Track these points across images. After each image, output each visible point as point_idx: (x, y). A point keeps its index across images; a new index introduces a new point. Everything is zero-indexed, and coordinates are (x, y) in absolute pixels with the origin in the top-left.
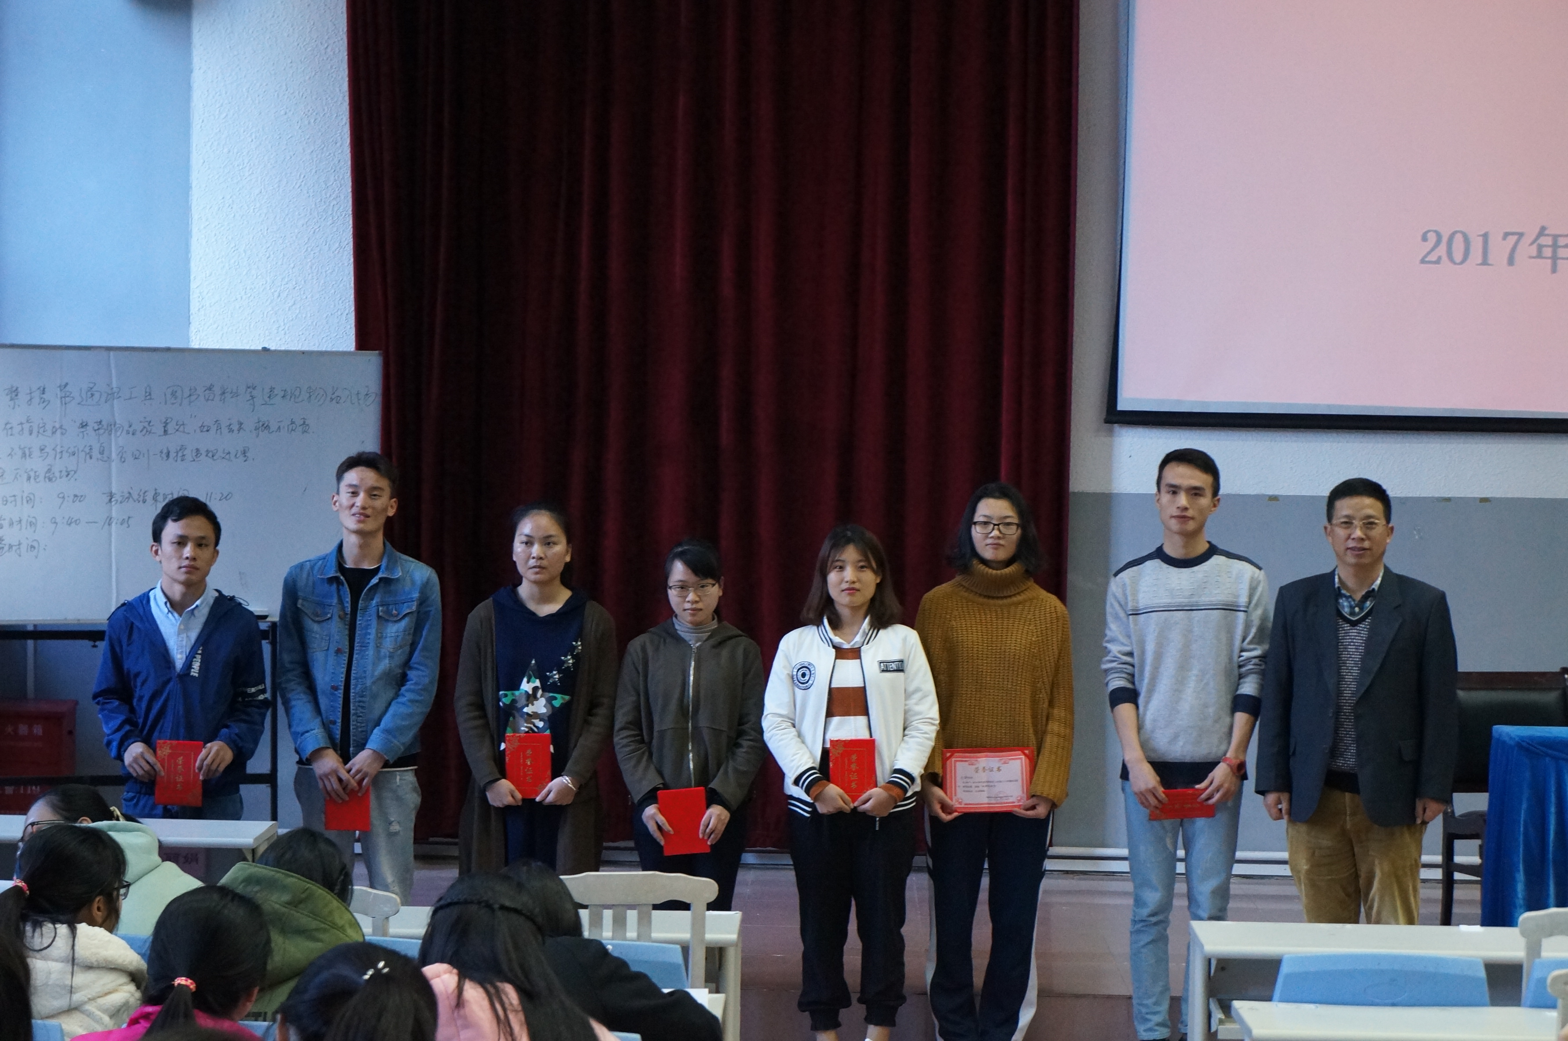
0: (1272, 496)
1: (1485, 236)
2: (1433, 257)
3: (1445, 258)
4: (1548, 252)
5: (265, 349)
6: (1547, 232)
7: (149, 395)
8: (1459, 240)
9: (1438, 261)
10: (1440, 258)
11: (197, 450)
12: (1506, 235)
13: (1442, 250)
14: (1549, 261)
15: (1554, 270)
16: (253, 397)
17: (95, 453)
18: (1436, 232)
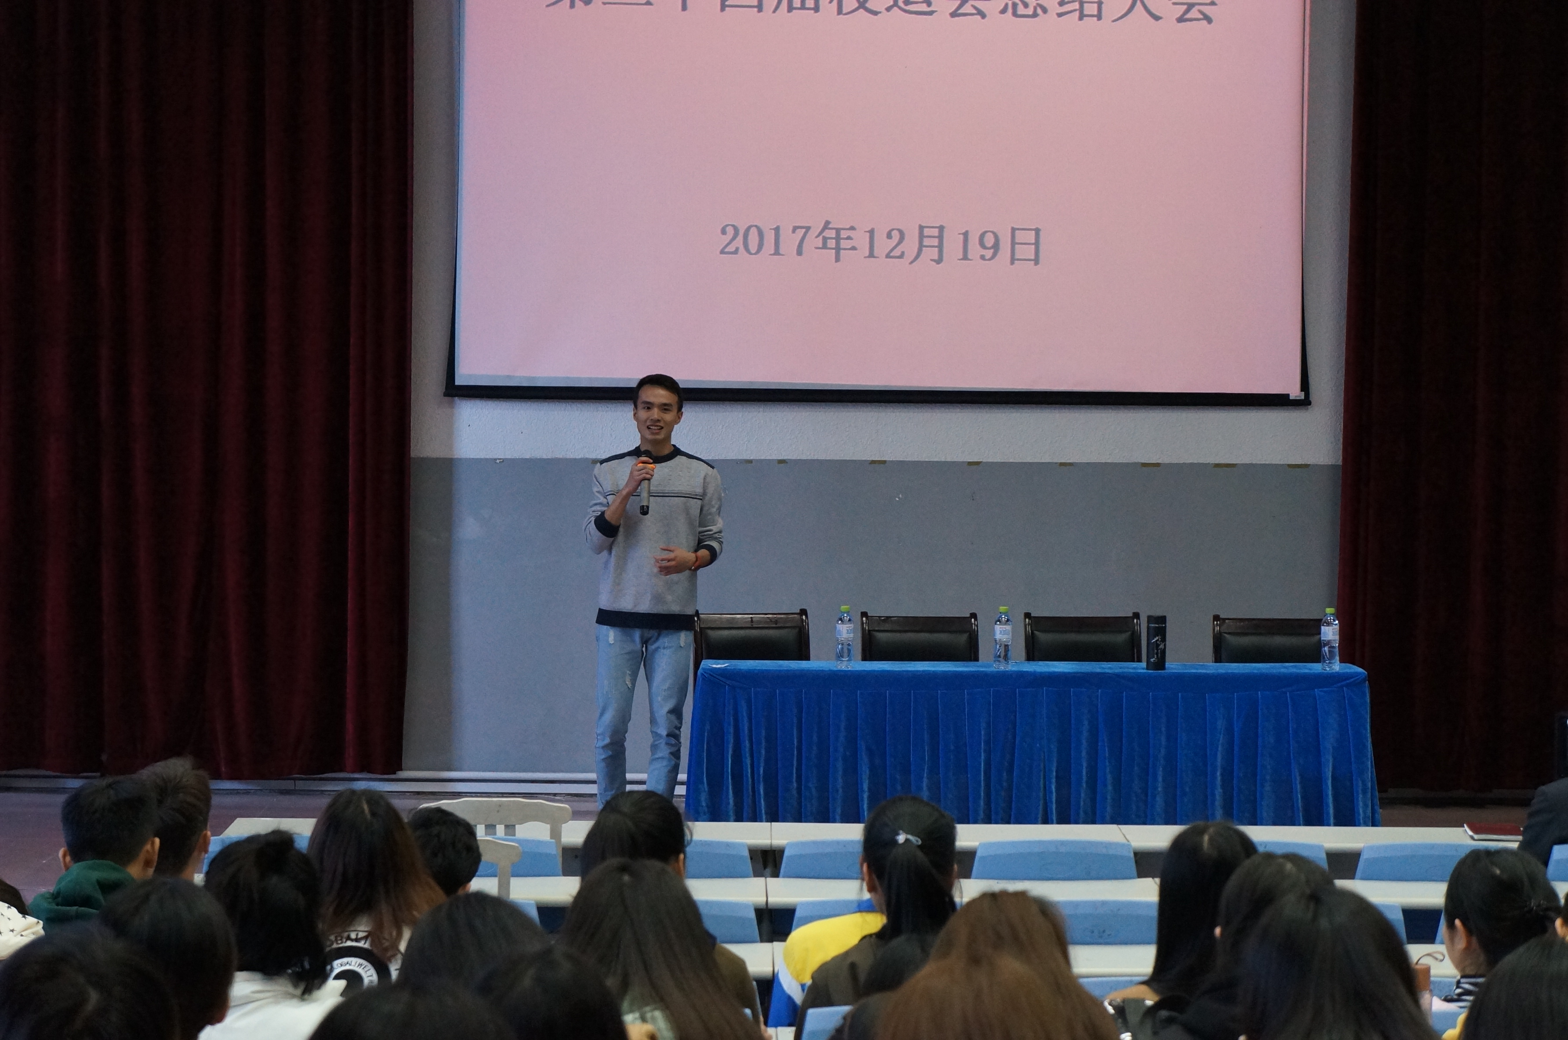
1: (777, 230)
2: (731, 248)
3: (742, 249)
4: (832, 243)
6: (830, 226)
8: (753, 232)
9: (736, 252)
10: (737, 249)
12: (795, 229)
13: (739, 242)
14: (834, 251)
15: (837, 259)
18: (733, 226)
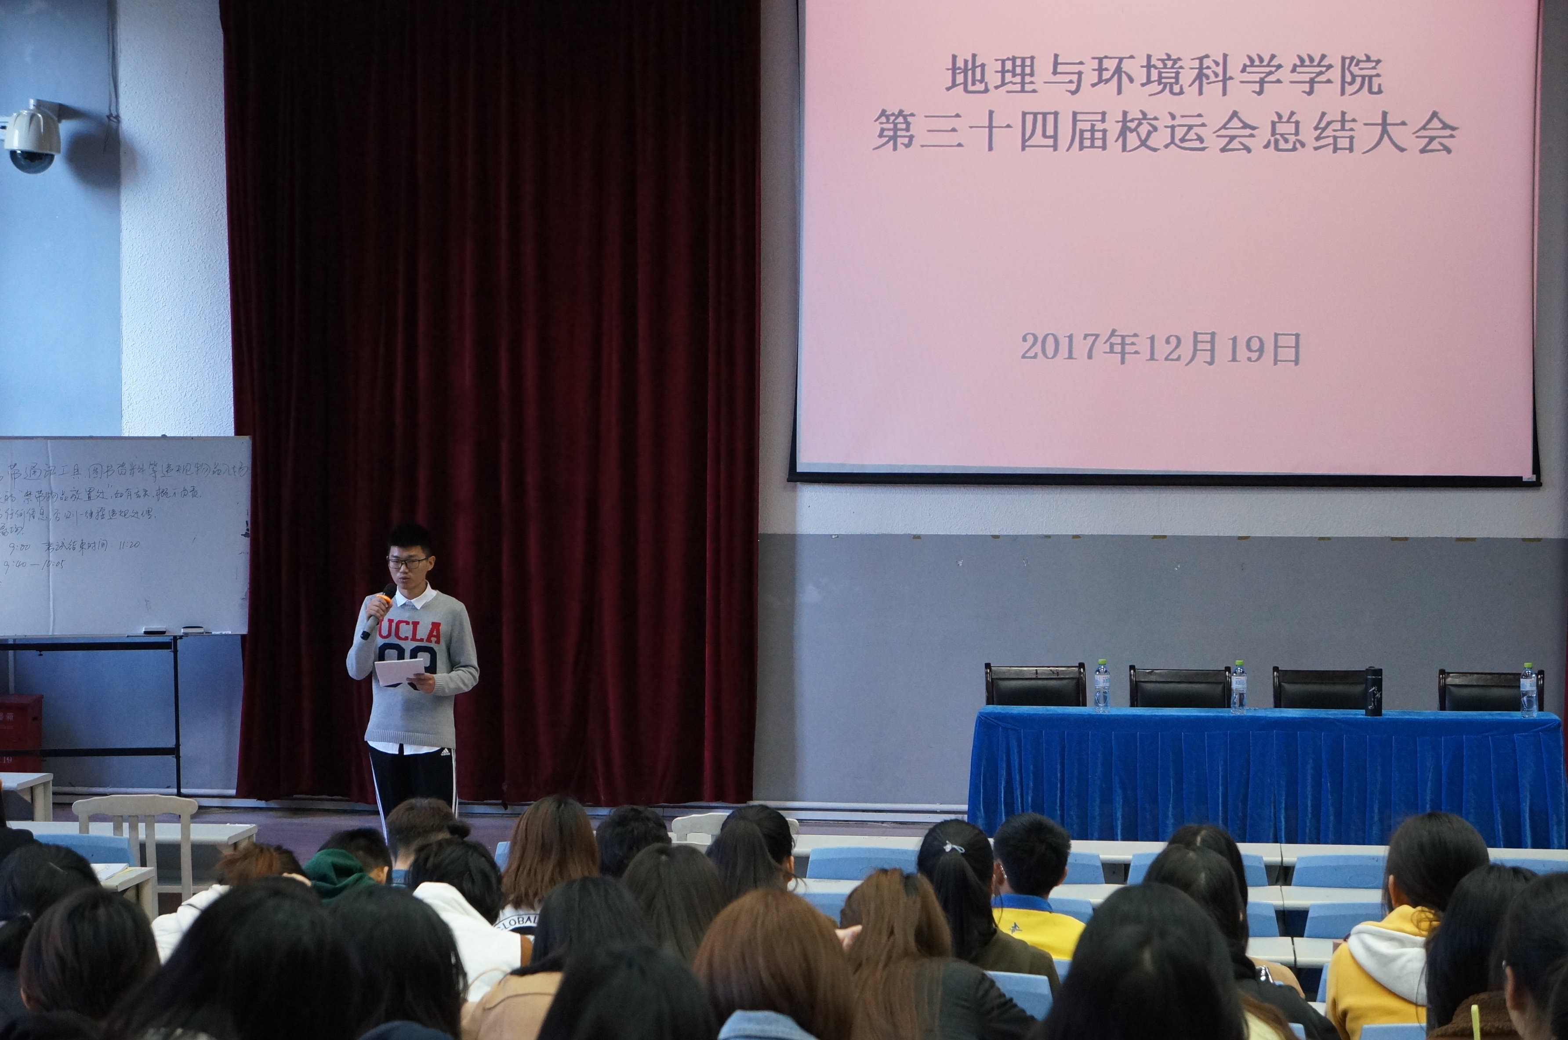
0: (916, 535)
1: (1070, 337)
2: (1031, 354)
3: (1040, 354)
4: (1118, 348)
5: (164, 436)
6: (1116, 334)
7: (77, 471)
8: (1050, 341)
9: (1035, 357)
10: (1036, 355)
11: (113, 511)
12: (1086, 336)
13: (1038, 348)
14: (1120, 355)
15: (1123, 362)
16: (155, 472)
17: (37, 515)
18: (1034, 335)
